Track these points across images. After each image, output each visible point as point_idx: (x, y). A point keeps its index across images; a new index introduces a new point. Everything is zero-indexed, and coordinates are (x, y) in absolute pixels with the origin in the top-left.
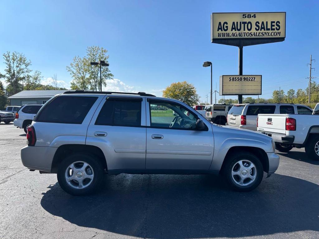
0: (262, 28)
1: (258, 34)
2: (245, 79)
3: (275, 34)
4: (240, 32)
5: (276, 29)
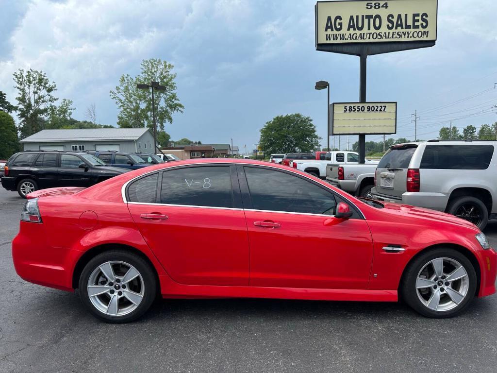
0: (398, 25)
1: (391, 35)
2: (369, 108)
3: (420, 35)
4: (362, 32)
5: (420, 27)
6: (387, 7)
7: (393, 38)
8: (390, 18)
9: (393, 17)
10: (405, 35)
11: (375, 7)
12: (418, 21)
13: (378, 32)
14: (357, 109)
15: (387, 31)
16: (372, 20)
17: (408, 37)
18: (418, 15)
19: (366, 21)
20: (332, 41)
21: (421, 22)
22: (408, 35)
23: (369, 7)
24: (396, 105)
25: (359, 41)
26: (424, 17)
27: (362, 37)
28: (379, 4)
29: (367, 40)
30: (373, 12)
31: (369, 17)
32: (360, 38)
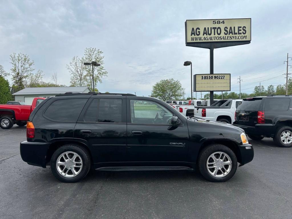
0: (230, 33)
2: (215, 77)
3: (242, 38)
4: (211, 36)
5: (242, 33)
6: (224, 23)
7: (227, 39)
8: (226, 29)
9: (227, 28)
10: (234, 38)
11: (217, 23)
12: (241, 30)
13: (219, 36)
14: (209, 78)
15: (224, 36)
16: (216, 30)
17: (236, 39)
18: (241, 27)
19: (213, 30)
20: (195, 41)
21: (242, 31)
22: (236, 38)
23: (214, 23)
24: (230, 75)
25: (209, 41)
26: (244, 28)
27: (211, 39)
28: (220, 21)
29: (214, 41)
30: (217, 26)
31: (214, 28)
32: (210, 39)
